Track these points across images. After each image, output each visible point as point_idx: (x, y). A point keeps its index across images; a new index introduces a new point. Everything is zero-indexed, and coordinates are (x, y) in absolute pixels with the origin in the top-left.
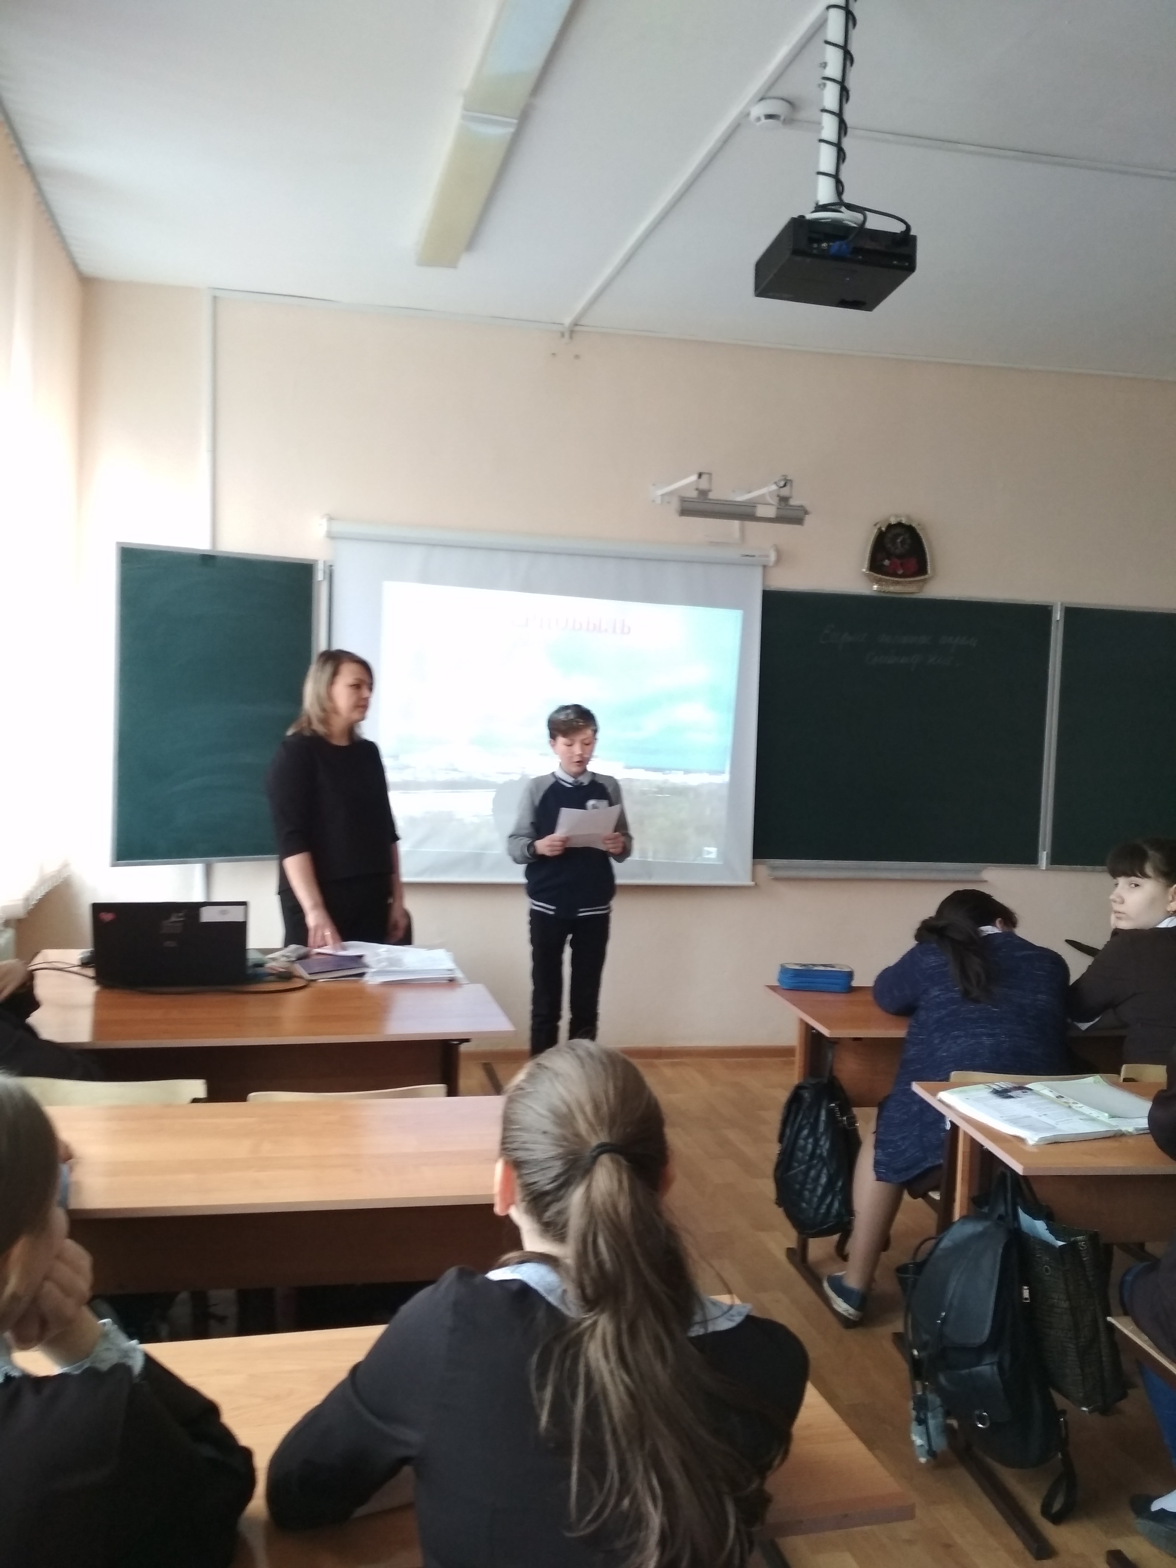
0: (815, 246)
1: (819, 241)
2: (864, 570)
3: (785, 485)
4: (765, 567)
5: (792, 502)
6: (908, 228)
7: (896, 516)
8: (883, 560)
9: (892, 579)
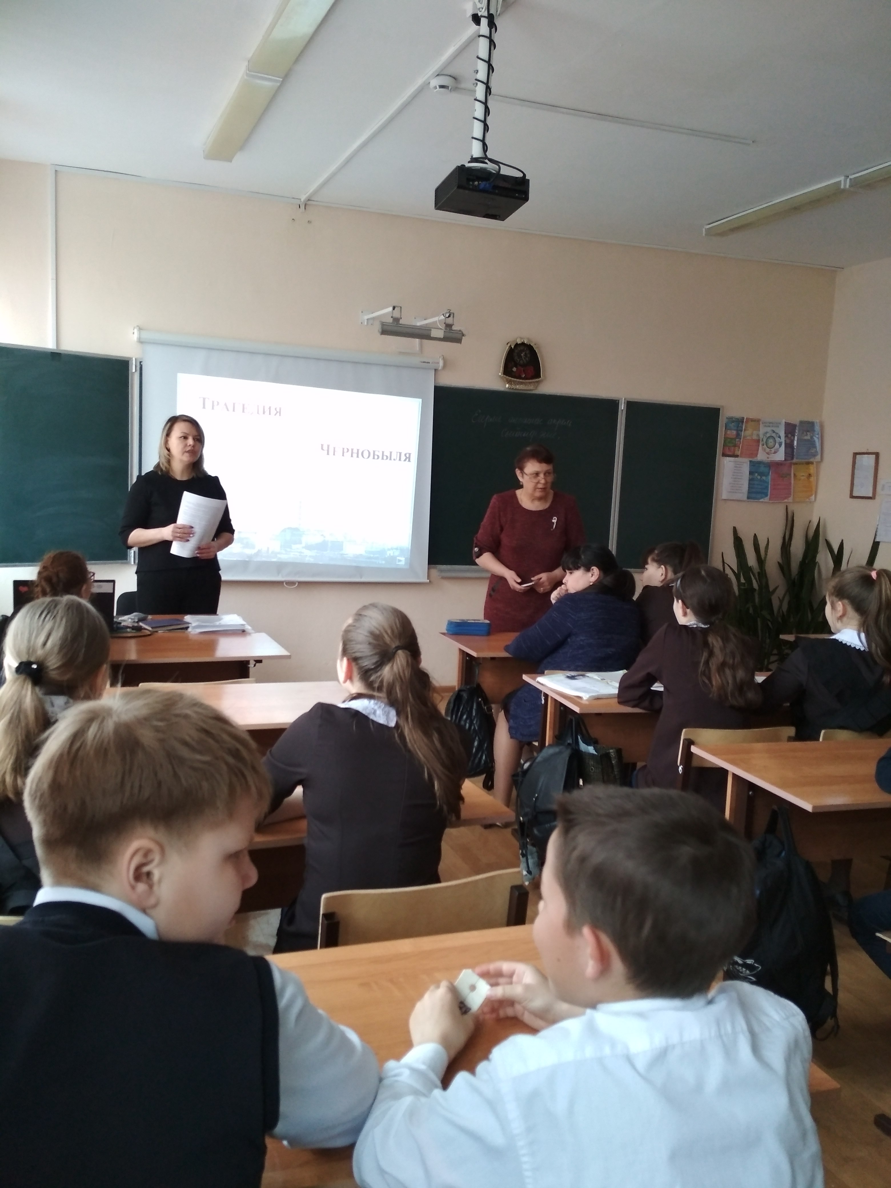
0: (471, 183)
1: (474, 181)
2: (500, 374)
3: (449, 316)
4: (435, 370)
5: (454, 328)
6: (524, 175)
7: (521, 338)
8: (512, 368)
9: (518, 380)
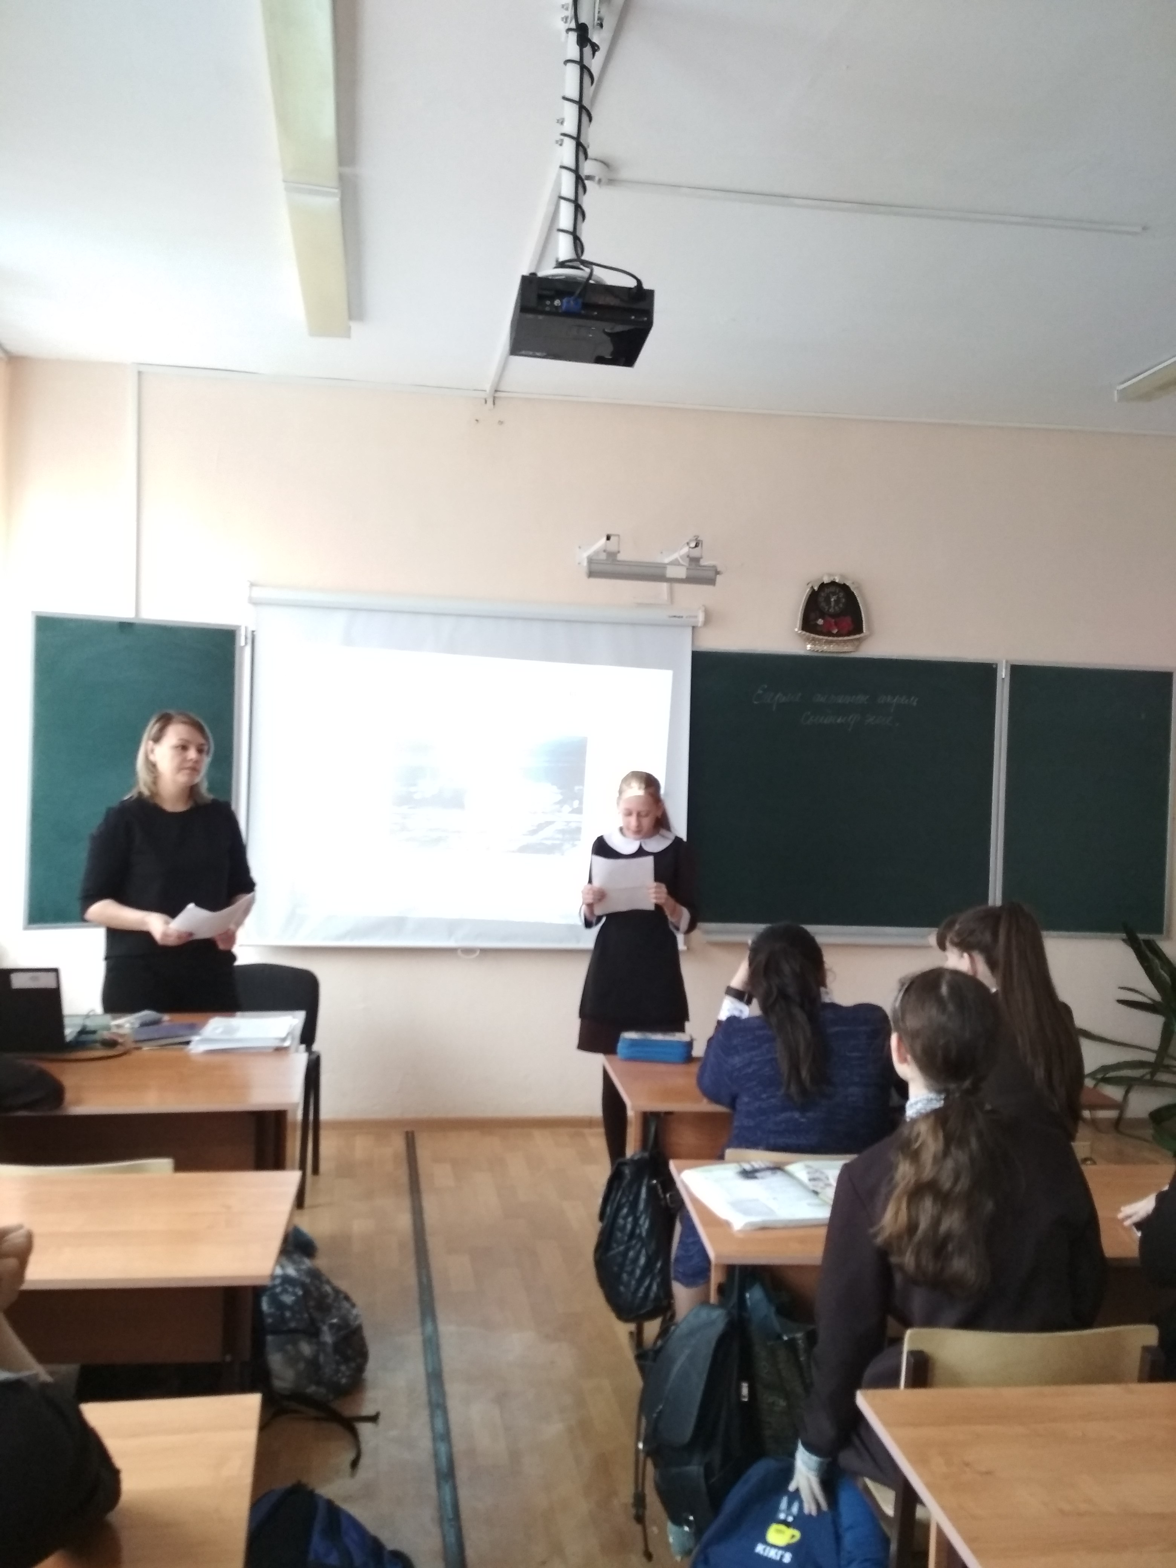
0: (548, 303)
1: (552, 299)
2: (796, 630)
3: (696, 546)
4: (694, 628)
5: (703, 562)
6: (639, 282)
7: (830, 575)
8: (817, 619)
9: (826, 638)
